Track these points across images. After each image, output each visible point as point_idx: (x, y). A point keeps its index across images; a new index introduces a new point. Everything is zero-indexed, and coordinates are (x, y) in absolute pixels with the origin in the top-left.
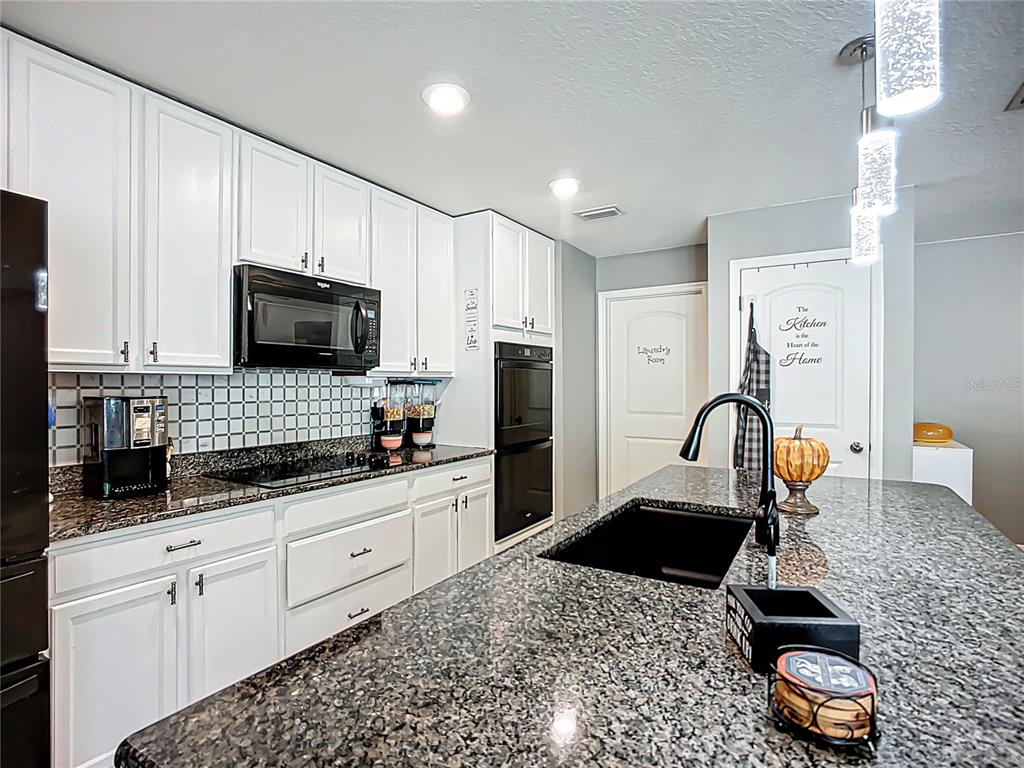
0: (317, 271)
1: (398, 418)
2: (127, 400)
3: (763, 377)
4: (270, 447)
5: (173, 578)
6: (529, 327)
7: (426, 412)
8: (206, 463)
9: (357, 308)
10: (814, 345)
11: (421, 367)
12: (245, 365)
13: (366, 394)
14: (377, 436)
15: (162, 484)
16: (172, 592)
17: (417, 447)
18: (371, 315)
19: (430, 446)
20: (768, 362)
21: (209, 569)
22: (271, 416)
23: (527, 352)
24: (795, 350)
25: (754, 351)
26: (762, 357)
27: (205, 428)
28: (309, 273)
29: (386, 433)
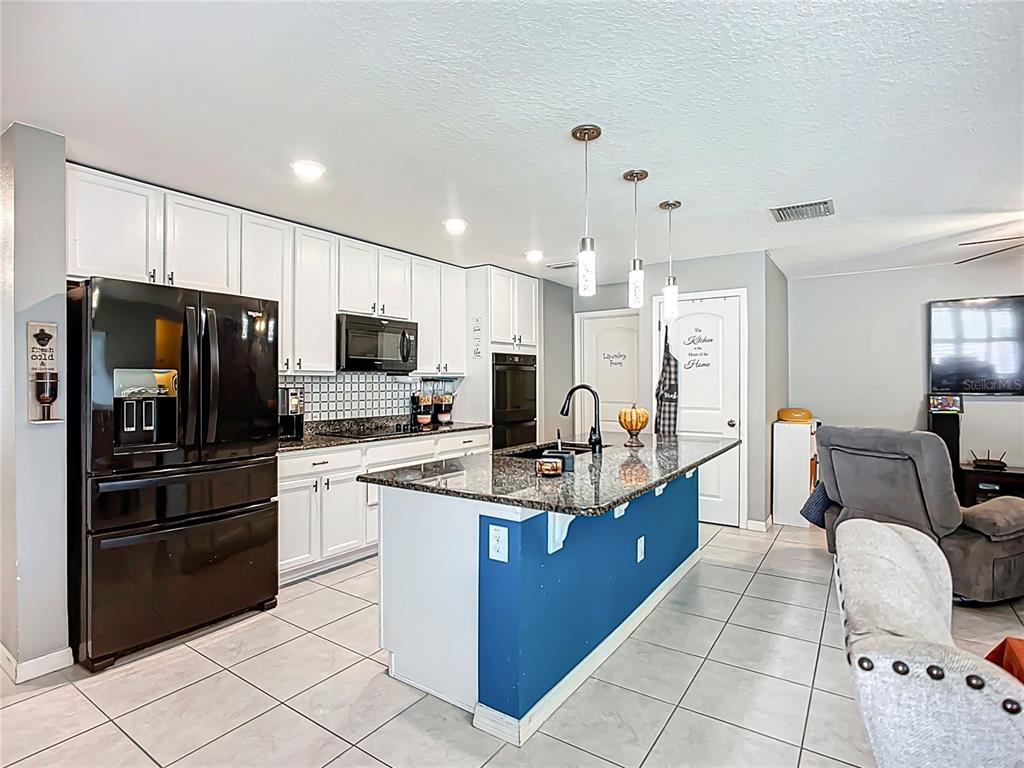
0: (381, 313)
1: (428, 403)
2: (287, 389)
3: (673, 376)
4: (351, 419)
5: (315, 479)
6: (518, 342)
7: (448, 400)
8: (317, 427)
9: (404, 335)
10: (706, 355)
11: (443, 370)
12: (343, 370)
13: (408, 388)
14: (414, 416)
15: (300, 434)
16: (316, 486)
17: (441, 423)
18: (412, 338)
19: (449, 423)
20: (676, 366)
21: (332, 477)
22: (351, 401)
23: (517, 359)
24: (693, 358)
25: (668, 358)
26: (672, 363)
27: (316, 407)
28: (375, 316)
29: (420, 413)
